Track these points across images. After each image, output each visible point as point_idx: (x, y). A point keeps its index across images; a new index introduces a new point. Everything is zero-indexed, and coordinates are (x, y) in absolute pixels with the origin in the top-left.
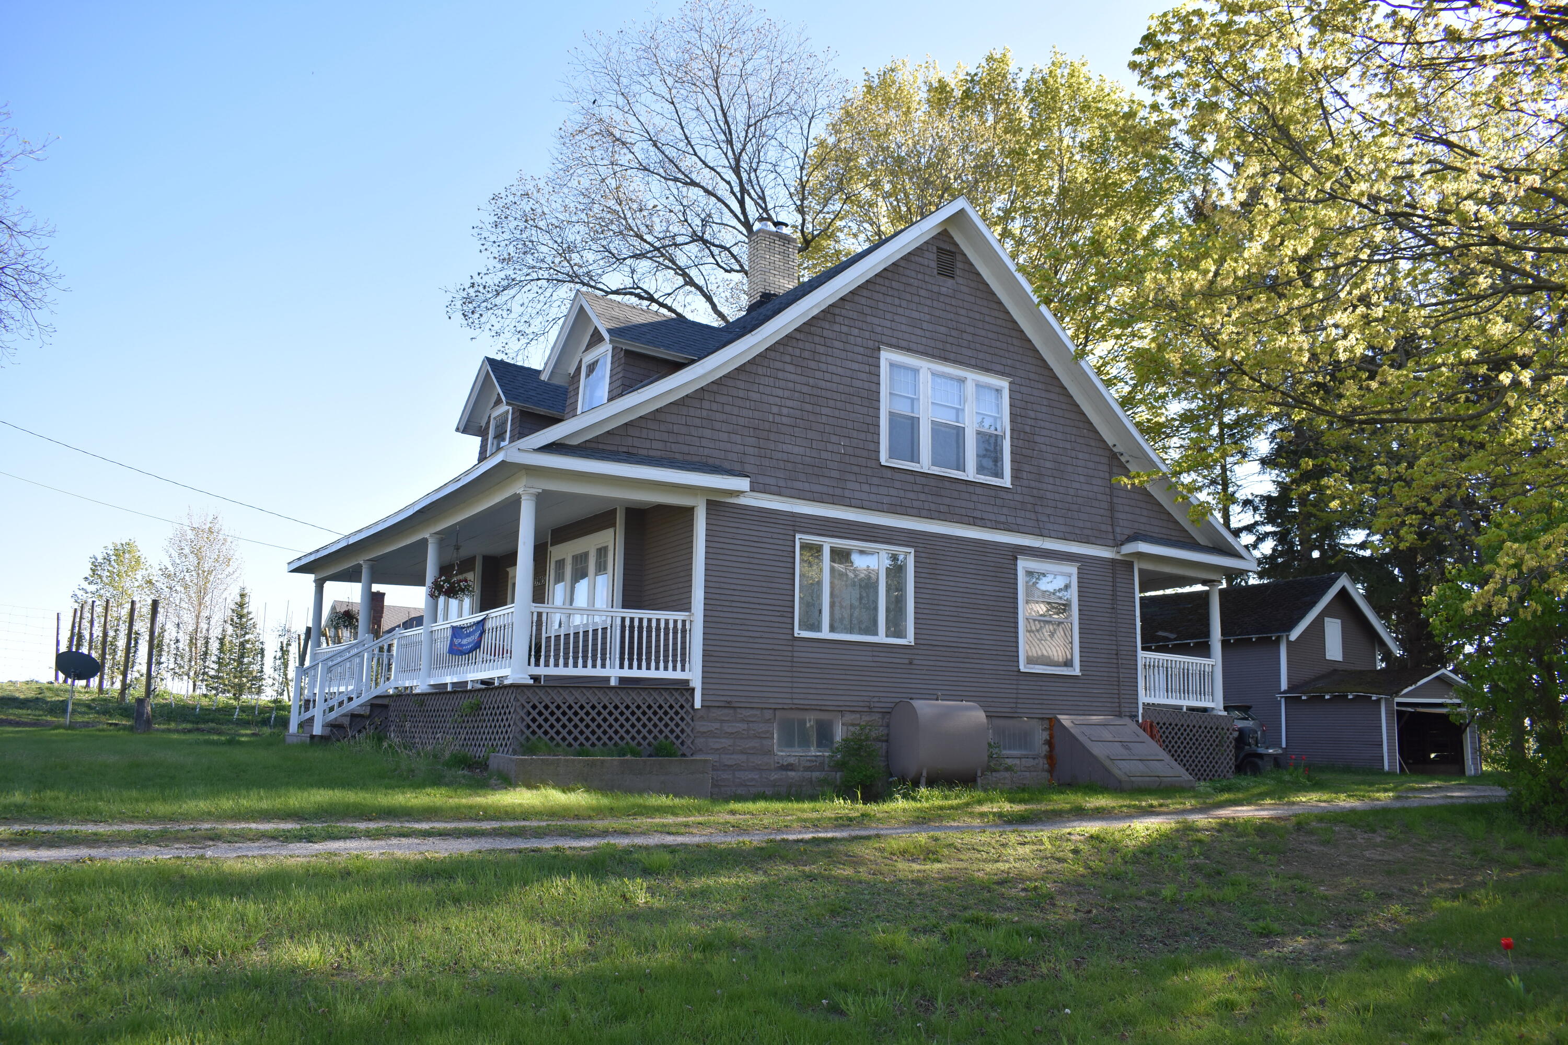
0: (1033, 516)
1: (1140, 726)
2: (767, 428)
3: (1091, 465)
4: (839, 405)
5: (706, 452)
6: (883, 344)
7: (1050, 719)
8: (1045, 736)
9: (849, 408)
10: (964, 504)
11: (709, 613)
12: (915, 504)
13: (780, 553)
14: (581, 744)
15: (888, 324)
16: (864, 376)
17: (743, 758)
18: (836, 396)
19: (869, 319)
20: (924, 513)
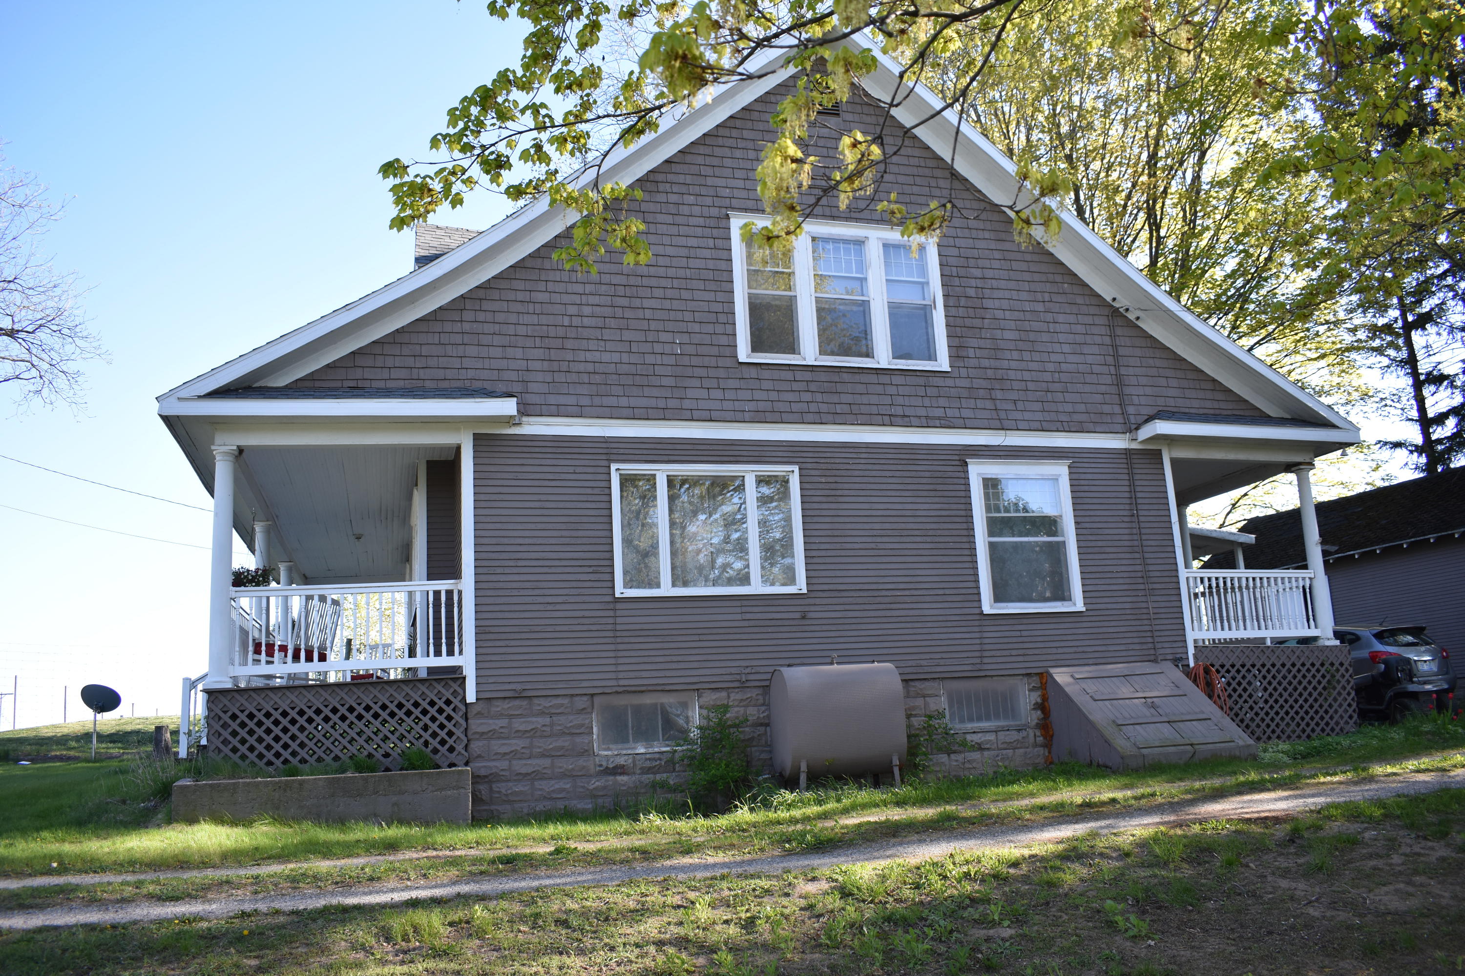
0: (989, 404)
1: (1188, 672)
2: (561, 334)
3: (1080, 329)
4: (670, 293)
5: (471, 374)
6: (733, 209)
7: (1040, 675)
8: (1035, 697)
9: (685, 294)
10: (874, 399)
11: (483, 578)
12: (795, 407)
13: (589, 491)
14: (286, 761)
15: (740, 184)
16: (707, 253)
17: (547, 762)
18: (664, 283)
19: (710, 181)
20: (810, 417)
